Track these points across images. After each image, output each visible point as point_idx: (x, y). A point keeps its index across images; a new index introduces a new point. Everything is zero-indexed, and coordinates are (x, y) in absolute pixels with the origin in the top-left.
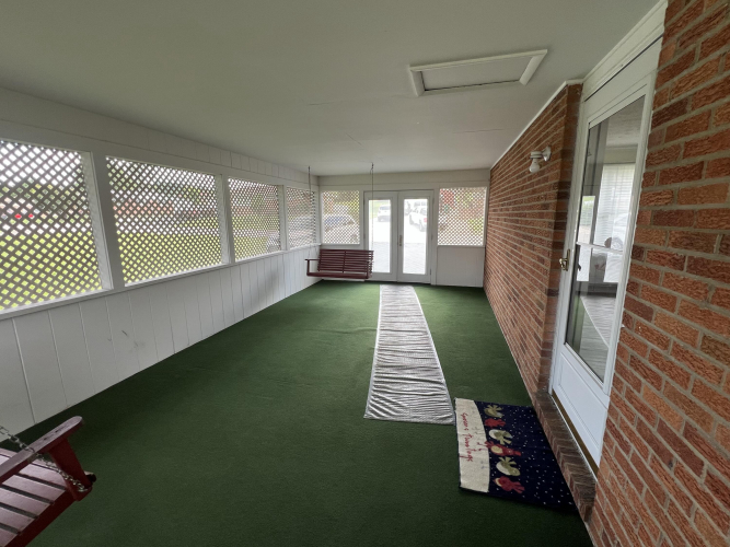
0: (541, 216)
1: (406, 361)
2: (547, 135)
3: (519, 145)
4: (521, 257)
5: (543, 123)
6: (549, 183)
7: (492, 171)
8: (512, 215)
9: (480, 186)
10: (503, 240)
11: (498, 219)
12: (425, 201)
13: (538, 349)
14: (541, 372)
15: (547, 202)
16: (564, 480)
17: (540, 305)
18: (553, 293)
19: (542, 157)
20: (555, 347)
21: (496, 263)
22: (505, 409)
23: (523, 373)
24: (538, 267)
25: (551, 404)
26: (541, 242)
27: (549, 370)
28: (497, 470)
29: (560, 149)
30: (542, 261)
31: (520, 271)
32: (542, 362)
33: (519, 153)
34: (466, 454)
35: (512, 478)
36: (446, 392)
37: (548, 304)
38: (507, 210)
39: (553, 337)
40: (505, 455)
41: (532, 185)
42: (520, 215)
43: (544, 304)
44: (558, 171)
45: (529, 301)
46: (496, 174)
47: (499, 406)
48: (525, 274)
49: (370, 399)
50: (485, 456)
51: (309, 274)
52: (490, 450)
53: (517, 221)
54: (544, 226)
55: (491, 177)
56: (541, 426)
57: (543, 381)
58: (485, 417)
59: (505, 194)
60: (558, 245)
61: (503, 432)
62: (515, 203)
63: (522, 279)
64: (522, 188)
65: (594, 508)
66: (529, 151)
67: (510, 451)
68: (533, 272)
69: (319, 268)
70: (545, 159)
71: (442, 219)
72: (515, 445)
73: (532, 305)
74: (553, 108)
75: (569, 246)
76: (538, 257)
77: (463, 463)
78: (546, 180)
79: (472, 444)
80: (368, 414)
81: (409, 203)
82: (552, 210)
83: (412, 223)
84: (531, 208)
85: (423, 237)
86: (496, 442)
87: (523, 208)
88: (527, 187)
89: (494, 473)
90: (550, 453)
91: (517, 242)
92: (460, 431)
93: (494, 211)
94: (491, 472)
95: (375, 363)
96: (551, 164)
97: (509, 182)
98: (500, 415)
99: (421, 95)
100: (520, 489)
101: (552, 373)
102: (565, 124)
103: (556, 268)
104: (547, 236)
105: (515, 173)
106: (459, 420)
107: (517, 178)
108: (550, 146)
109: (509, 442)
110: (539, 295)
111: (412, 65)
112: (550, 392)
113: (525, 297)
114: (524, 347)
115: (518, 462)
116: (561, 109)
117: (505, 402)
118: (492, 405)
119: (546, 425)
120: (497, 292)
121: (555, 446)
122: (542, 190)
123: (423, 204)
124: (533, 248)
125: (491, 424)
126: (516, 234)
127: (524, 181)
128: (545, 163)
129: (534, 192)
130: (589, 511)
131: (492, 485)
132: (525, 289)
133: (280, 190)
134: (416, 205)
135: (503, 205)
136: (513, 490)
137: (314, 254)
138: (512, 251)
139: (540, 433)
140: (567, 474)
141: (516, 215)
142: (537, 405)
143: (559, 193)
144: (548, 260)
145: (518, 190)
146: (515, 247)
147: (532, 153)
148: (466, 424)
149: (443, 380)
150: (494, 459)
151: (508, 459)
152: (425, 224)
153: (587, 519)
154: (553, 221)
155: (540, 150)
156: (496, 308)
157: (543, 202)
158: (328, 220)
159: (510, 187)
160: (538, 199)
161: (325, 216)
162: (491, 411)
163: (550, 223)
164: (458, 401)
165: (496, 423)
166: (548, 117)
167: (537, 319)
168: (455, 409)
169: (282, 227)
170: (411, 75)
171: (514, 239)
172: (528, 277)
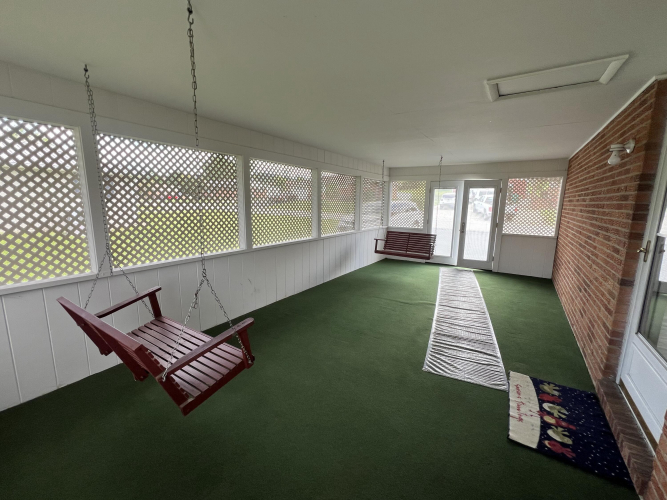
0: (619, 207)
1: (463, 334)
2: (633, 127)
3: (602, 135)
4: (595, 248)
5: (629, 115)
6: (630, 175)
7: (571, 161)
8: (590, 206)
9: (555, 176)
10: (577, 231)
11: (574, 210)
12: (492, 190)
13: (606, 337)
14: (607, 359)
15: (627, 193)
16: (622, 459)
17: (611, 293)
18: (627, 283)
19: (625, 149)
20: (626, 337)
21: (567, 255)
22: (563, 390)
23: (589, 362)
24: (612, 258)
25: (617, 392)
26: (617, 232)
27: (617, 359)
28: (548, 435)
29: (644, 142)
30: (617, 251)
31: (594, 262)
32: (610, 351)
33: (601, 143)
34: (517, 416)
35: (563, 444)
36: (501, 364)
37: (620, 293)
38: (584, 200)
39: (624, 327)
40: (557, 425)
41: (612, 177)
42: (598, 206)
43: (616, 293)
44: (640, 163)
45: (600, 291)
46: (575, 164)
47: (556, 385)
48: (597, 264)
49: (428, 358)
50: (537, 422)
51: (376, 252)
52: (542, 418)
53: (593, 212)
54: (622, 218)
55: (569, 168)
56: (602, 411)
57: (610, 368)
58: (539, 391)
59: (582, 185)
60: (636, 236)
61: (558, 407)
62: (593, 194)
63: (595, 270)
64: (602, 180)
65: (651, 483)
66: (611, 143)
67: (564, 424)
68: (607, 263)
69: (385, 247)
70: (628, 151)
71: (508, 209)
72: (569, 420)
73: (603, 295)
74: (641, 101)
75: (649, 237)
76: (613, 247)
77: (513, 423)
78: (628, 171)
79: (523, 409)
80: (426, 368)
81: (475, 192)
82: (631, 202)
83: (475, 210)
84: (610, 199)
85: (487, 226)
86: (550, 414)
87: (600, 199)
88: (607, 178)
89: (544, 435)
90: (609, 434)
91: (592, 232)
92: (513, 397)
93: (570, 201)
94: (541, 435)
95: (433, 330)
96: (635, 156)
97: (589, 173)
98: (556, 393)
99: (496, 100)
100: (570, 454)
101: (621, 363)
102: (653, 118)
103: (632, 258)
104: (624, 225)
105: (595, 164)
106: (512, 389)
107: (597, 169)
108: (634, 139)
109: (564, 417)
110: (611, 285)
111: (489, 80)
112: (618, 382)
113: (596, 287)
114: (591, 337)
115: (571, 434)
116: (649, 103)
117: (564, 384)
118: (549, 383)
119: (607, 409)
120: (566, 284)
121: (615, 426)
122: (623, 181)
123: (490, 193)
124: (608, 239)
125: (545, 398)
126: (592, 225)
127: (605, 172)
128: (628, 155)
129: (614, 183)
130: (644, 485)
131: (540, 443)
132: (596, 280)
133: (358, 180)
134: (481, 194)
135: (579, 196)
136: (562, 453)
137: (382, 235)
138: (586, 242)
139: (600, 416)
140: (625, 453)
141: (594, 206)
142: (600, 391)
143: (639, 185)
144: (623, 250)
145: (598, 181)
146: (589, 238)
147: (612, 146)
148: (519, 393)
149: (499, 355)
150: (545, 426)
151: (560, 429)
152: (489, 213)
153: (642, 493)
154: (631, 212)
155: (622, 143)
156: (563, 299)
157: (623, 193)
158: (394, 206)
159: (589, 178)
160: (618, 190)
161: (392, 203)
162: (546, 388)
163: (628, 215)
164: (512, 373)
165: (551, 399)
166: (635, 110)
167: (607, 309)
168: (508, 379)
169: (357, 211)
170: (487, 87)
171: (589, 231)
172: (601, 267)
